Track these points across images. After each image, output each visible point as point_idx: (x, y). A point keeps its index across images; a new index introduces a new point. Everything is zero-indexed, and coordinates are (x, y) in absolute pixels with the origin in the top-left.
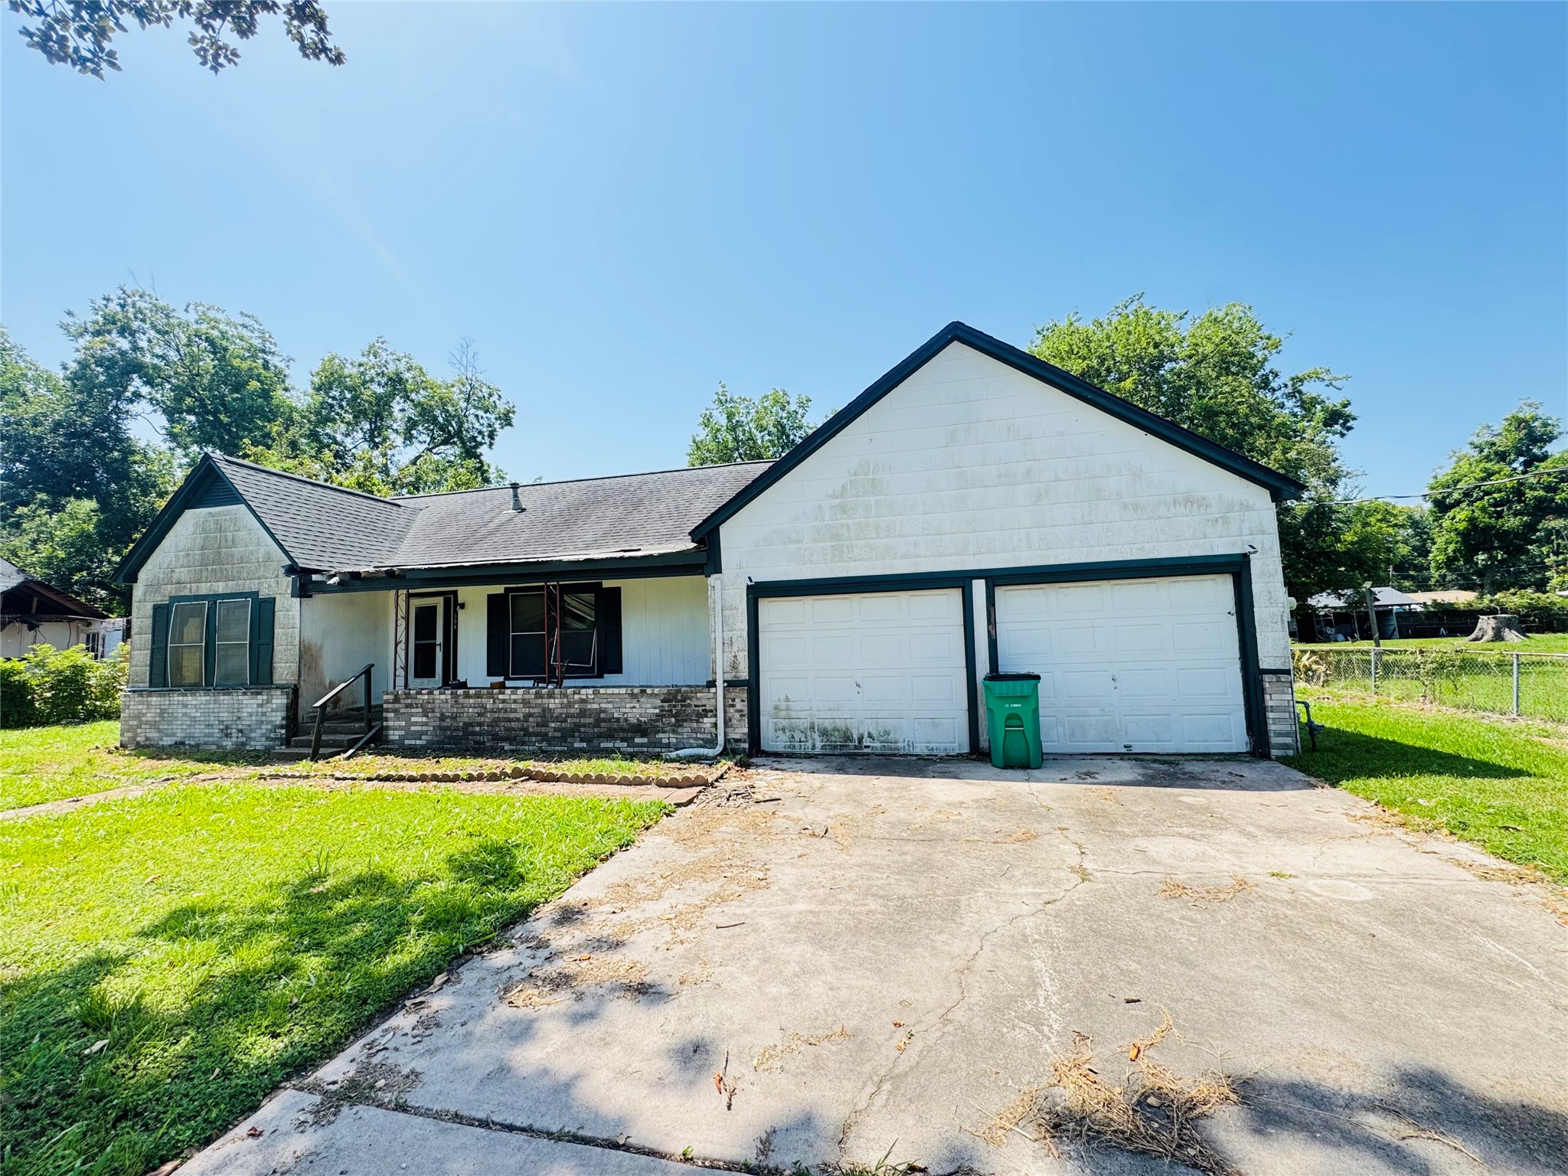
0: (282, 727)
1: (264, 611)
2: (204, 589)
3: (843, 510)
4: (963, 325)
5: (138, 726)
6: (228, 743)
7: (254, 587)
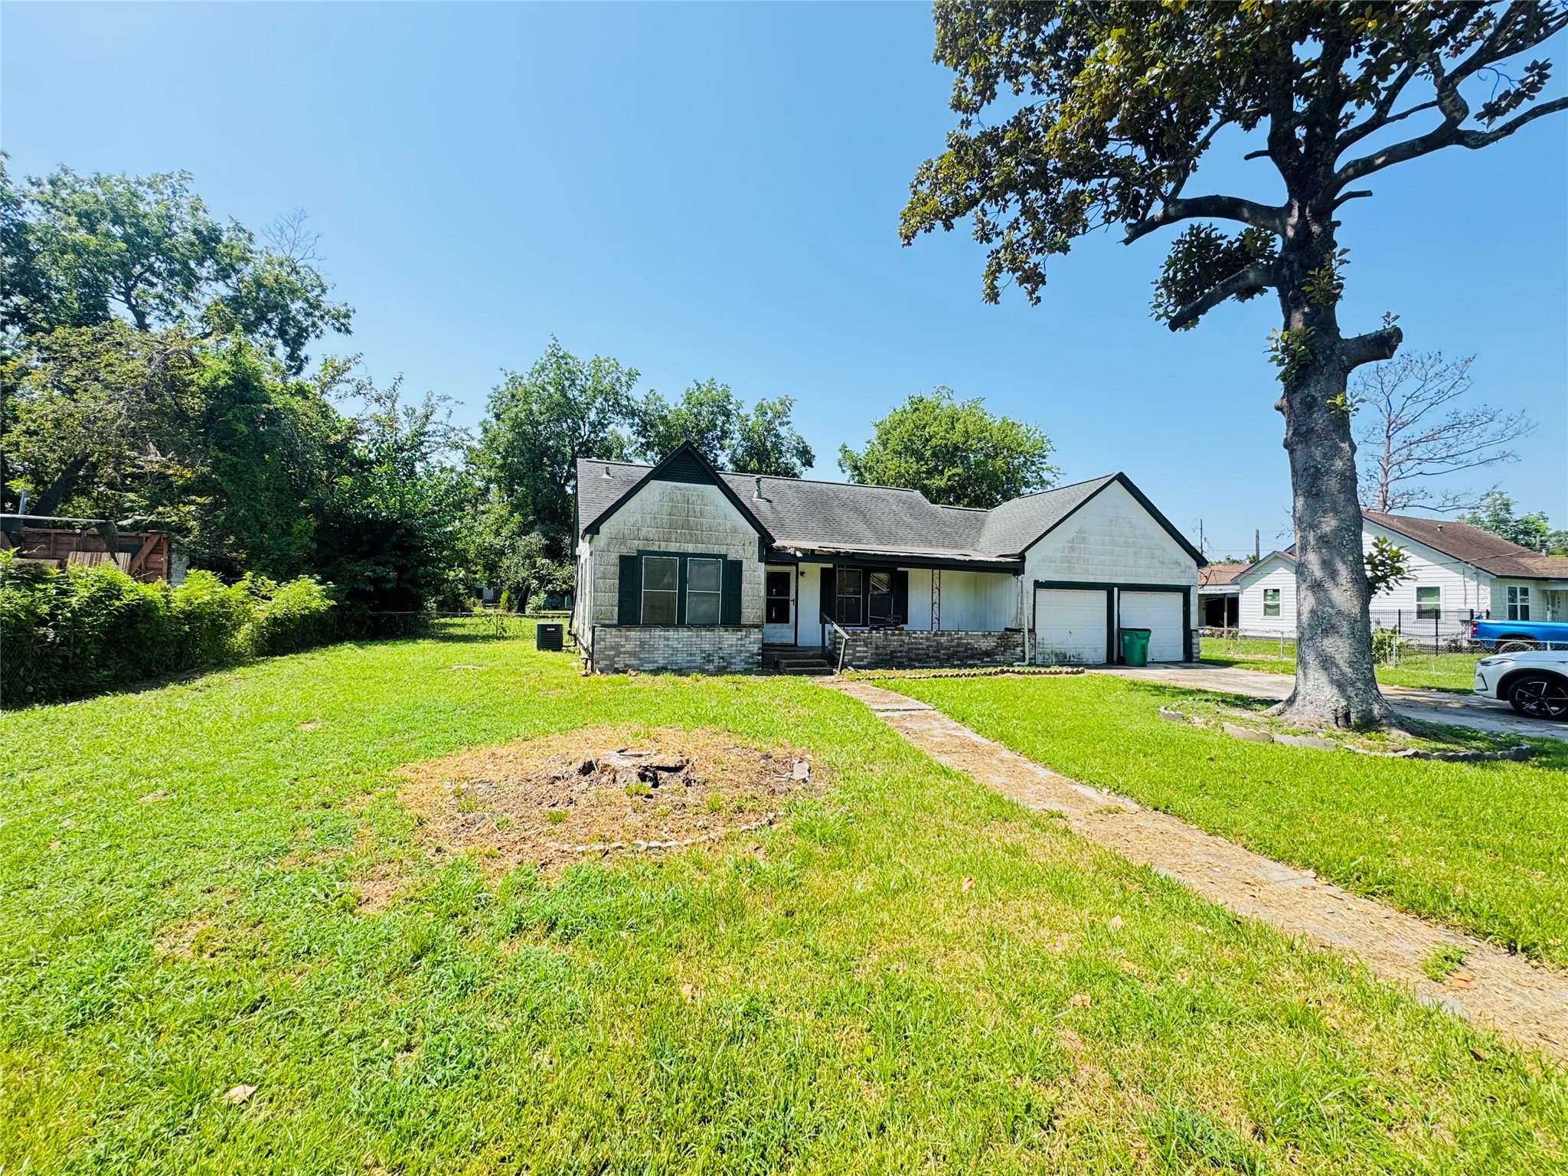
0: (759, 655)
1: (733, 571)
2: (673, 547)
3: (1072, 549)
4: (1121, 474)
5: (615, 656)
6: (711, 667)
7: (723, 550)
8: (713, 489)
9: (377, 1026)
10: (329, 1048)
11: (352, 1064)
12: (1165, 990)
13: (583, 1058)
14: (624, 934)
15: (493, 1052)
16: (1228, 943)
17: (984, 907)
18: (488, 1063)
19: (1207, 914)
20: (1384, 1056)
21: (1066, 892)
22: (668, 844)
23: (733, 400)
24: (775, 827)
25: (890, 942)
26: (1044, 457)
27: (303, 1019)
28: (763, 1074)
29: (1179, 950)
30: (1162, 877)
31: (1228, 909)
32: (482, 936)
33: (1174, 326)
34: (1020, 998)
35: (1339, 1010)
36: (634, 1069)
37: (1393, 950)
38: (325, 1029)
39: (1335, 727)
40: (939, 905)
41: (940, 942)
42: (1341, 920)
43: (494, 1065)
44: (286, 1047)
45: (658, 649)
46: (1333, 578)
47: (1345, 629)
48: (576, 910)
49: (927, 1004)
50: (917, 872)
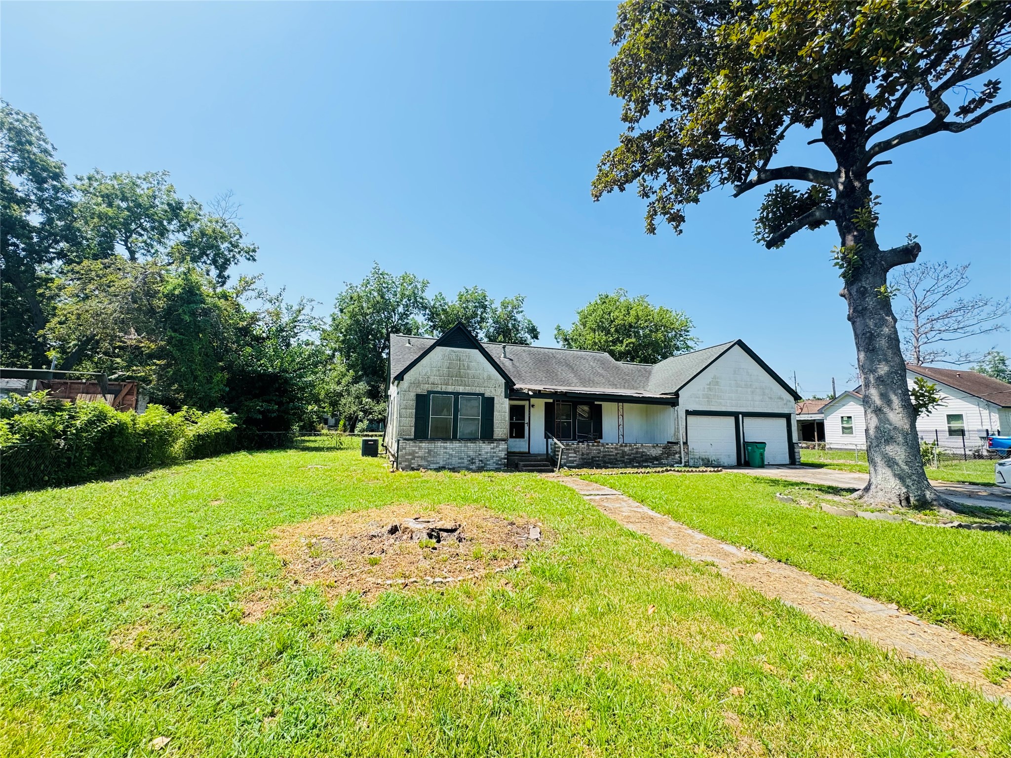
0: (505, 459)
1: (488, 404)
2: (450, 389)
3: (710, 389)
4: (740, 340)
5: (412, 459)
6: (473, 467)
7: (482, 391)
8: (476, 353)
9: (252, 699)
10: (220, 713)
11: (235, 724)
12: (798, 685)
13: (391, 724)
14: (418, 639)
15: (329, 719)
16: (839, 653)
17: (664, 625)
18: (326, 726)
19: (823, 633)
20: (965, 737)
21: (721, 616)
22: (448, 580)
23: (488, 299)
24: (518, 569)
25: (600, 648)
26: (688, 332)
27: (203, 693)
28: (515, 738)
29: (804, 657)
30: (789, 606)
31: (837, 629)
32: (324, 639)
33: (769, 245)
34: (694, 689)
35: (926, 703)
36: (425, 733)
37: (961, 662)
38: (218, 700)
39: (900, 507)
40: (633, 624)
41: (635, 649)
42: (920, 640)
43: (329, 727)
44: (191, 711)
45: (439, 455)
46: (889, 405)
47: (900, 439)
48: (386, 622)
49: (628, 691)
50: (616, 601)
